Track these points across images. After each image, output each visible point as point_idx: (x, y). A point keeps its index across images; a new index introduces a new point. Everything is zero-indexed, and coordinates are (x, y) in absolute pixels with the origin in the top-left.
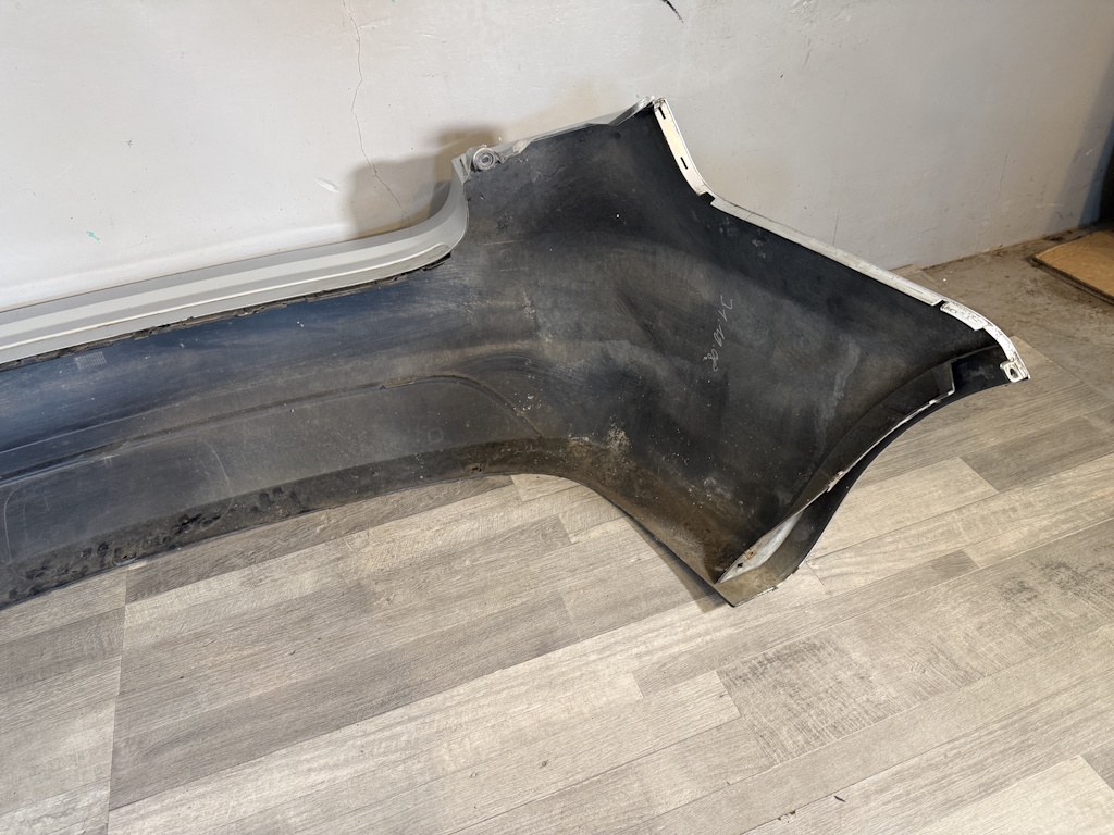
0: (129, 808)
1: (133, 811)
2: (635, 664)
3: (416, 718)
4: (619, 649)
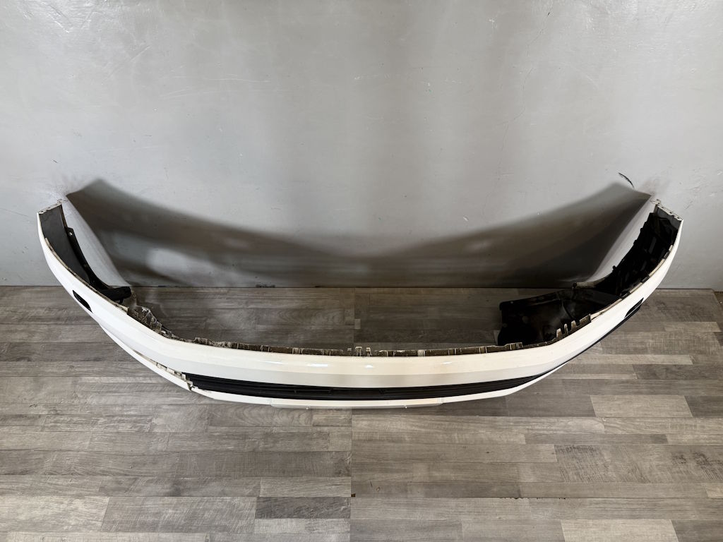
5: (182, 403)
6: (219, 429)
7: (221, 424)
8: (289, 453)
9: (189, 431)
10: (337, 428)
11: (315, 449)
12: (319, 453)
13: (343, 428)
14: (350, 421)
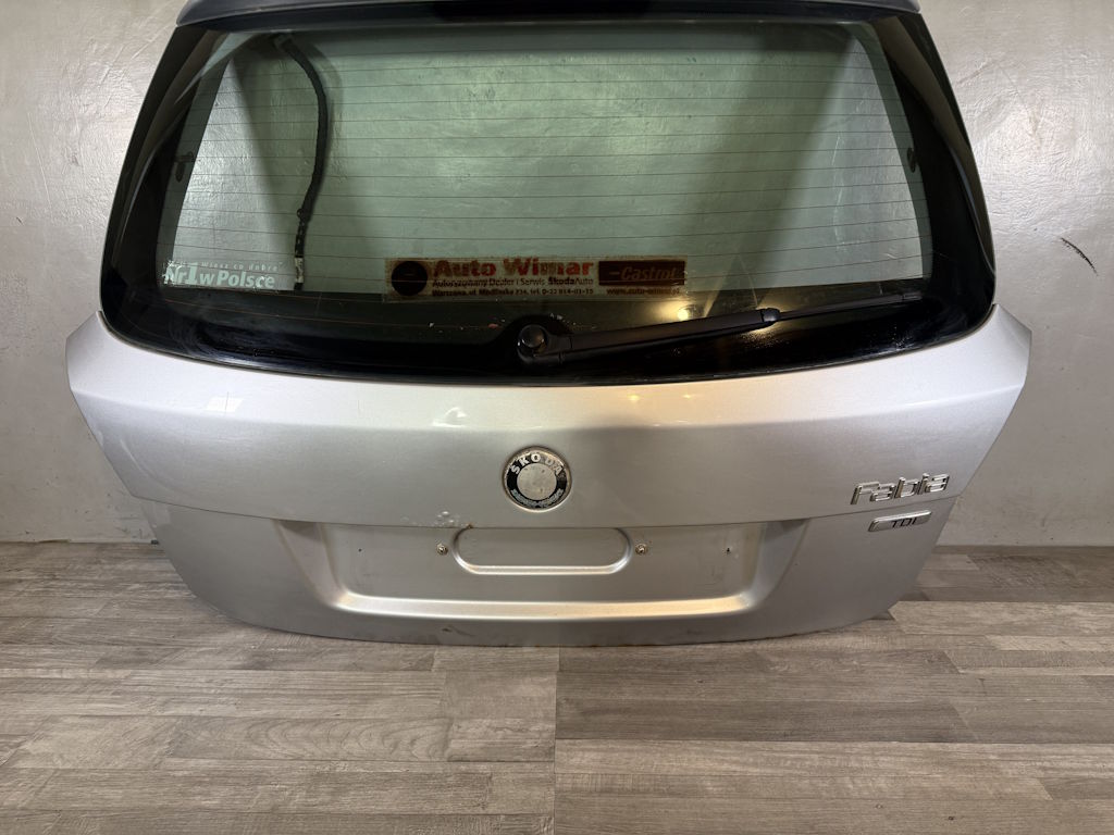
0: (572, 741)
1: (574, 744)
2: (1041, 774)
3: (818, 753)
4: (1022, 758)
5: (117, 713)
6: (192, 763)
7: (201, 752)
8: (372, 817)
9: (110, 766)
10: (515, 765)
11: (450, 808)
12: (460, 817)
13: (528, 766)
14: (550, 752)
